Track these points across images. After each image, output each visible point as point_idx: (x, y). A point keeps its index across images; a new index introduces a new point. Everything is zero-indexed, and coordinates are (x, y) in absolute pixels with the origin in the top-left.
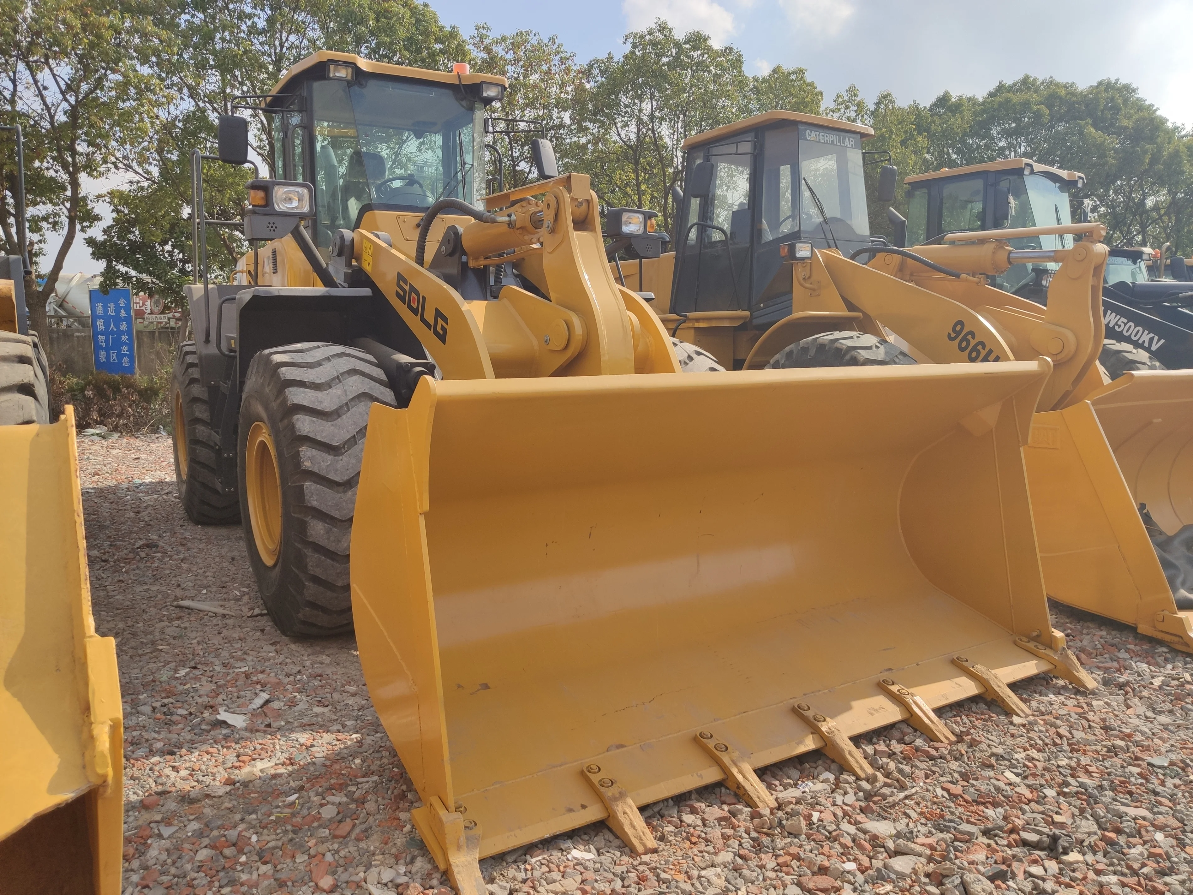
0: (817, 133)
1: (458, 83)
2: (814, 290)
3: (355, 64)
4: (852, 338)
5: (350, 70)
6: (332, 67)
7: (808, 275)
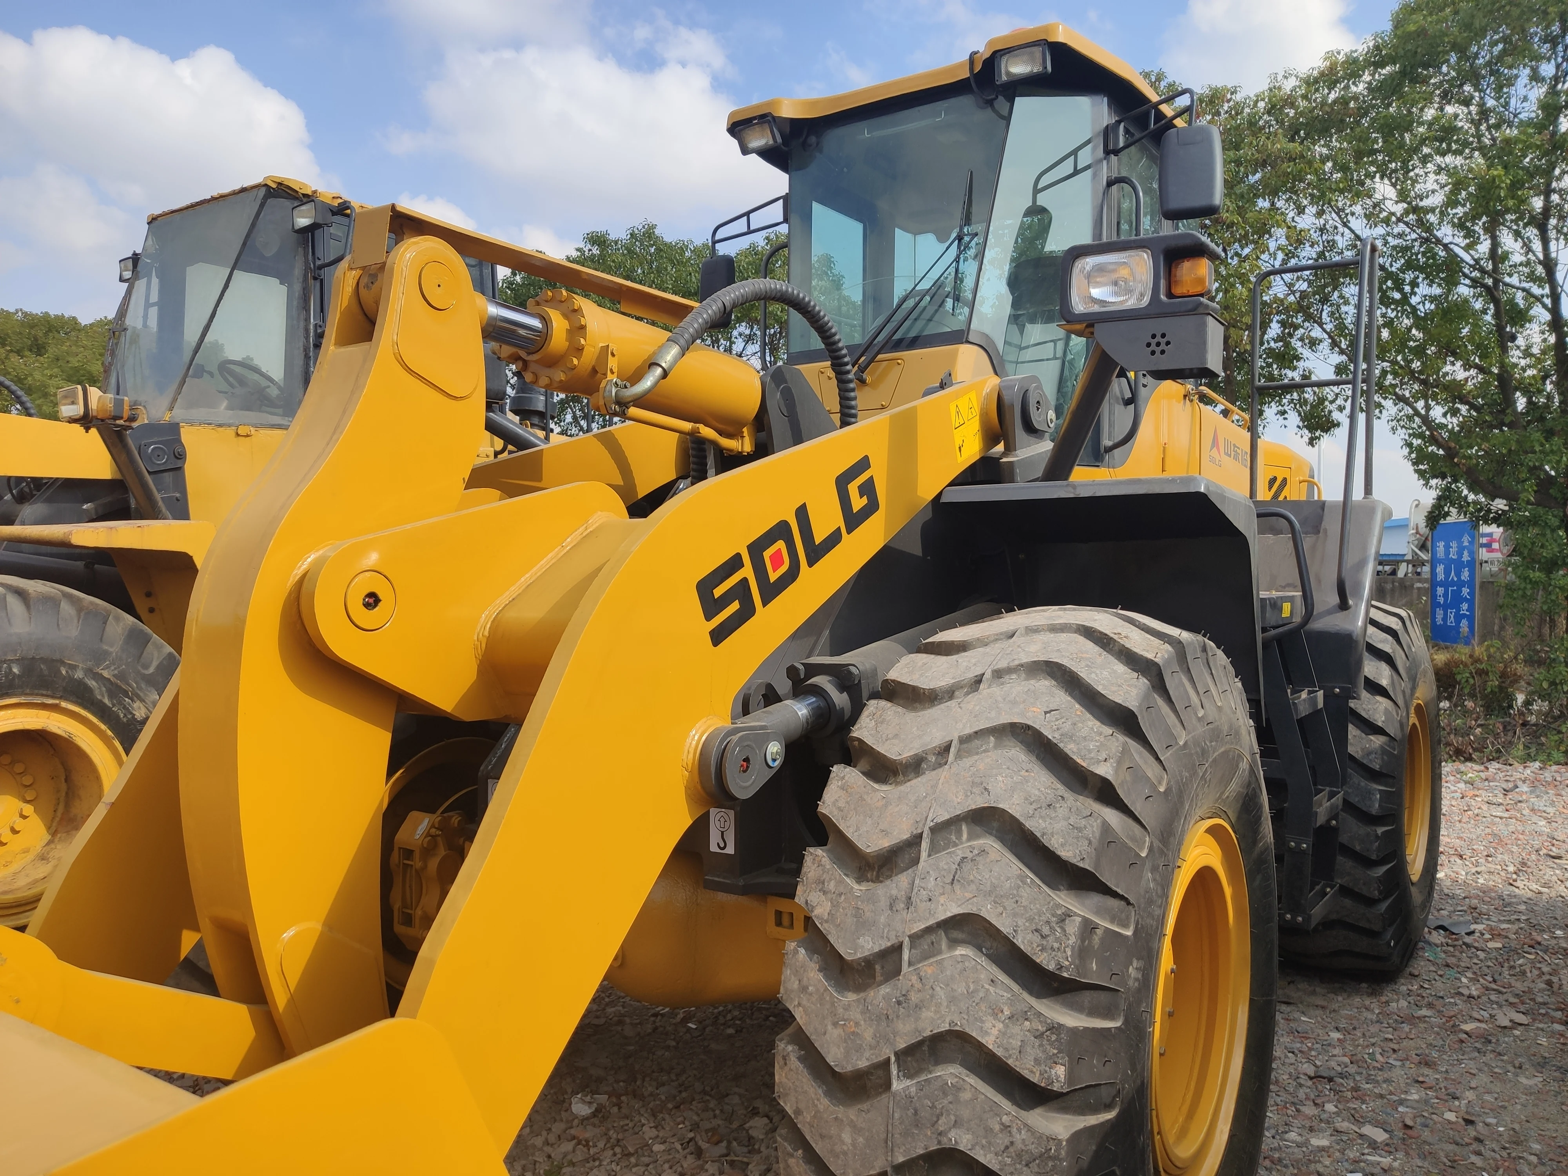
6: (745, 135)
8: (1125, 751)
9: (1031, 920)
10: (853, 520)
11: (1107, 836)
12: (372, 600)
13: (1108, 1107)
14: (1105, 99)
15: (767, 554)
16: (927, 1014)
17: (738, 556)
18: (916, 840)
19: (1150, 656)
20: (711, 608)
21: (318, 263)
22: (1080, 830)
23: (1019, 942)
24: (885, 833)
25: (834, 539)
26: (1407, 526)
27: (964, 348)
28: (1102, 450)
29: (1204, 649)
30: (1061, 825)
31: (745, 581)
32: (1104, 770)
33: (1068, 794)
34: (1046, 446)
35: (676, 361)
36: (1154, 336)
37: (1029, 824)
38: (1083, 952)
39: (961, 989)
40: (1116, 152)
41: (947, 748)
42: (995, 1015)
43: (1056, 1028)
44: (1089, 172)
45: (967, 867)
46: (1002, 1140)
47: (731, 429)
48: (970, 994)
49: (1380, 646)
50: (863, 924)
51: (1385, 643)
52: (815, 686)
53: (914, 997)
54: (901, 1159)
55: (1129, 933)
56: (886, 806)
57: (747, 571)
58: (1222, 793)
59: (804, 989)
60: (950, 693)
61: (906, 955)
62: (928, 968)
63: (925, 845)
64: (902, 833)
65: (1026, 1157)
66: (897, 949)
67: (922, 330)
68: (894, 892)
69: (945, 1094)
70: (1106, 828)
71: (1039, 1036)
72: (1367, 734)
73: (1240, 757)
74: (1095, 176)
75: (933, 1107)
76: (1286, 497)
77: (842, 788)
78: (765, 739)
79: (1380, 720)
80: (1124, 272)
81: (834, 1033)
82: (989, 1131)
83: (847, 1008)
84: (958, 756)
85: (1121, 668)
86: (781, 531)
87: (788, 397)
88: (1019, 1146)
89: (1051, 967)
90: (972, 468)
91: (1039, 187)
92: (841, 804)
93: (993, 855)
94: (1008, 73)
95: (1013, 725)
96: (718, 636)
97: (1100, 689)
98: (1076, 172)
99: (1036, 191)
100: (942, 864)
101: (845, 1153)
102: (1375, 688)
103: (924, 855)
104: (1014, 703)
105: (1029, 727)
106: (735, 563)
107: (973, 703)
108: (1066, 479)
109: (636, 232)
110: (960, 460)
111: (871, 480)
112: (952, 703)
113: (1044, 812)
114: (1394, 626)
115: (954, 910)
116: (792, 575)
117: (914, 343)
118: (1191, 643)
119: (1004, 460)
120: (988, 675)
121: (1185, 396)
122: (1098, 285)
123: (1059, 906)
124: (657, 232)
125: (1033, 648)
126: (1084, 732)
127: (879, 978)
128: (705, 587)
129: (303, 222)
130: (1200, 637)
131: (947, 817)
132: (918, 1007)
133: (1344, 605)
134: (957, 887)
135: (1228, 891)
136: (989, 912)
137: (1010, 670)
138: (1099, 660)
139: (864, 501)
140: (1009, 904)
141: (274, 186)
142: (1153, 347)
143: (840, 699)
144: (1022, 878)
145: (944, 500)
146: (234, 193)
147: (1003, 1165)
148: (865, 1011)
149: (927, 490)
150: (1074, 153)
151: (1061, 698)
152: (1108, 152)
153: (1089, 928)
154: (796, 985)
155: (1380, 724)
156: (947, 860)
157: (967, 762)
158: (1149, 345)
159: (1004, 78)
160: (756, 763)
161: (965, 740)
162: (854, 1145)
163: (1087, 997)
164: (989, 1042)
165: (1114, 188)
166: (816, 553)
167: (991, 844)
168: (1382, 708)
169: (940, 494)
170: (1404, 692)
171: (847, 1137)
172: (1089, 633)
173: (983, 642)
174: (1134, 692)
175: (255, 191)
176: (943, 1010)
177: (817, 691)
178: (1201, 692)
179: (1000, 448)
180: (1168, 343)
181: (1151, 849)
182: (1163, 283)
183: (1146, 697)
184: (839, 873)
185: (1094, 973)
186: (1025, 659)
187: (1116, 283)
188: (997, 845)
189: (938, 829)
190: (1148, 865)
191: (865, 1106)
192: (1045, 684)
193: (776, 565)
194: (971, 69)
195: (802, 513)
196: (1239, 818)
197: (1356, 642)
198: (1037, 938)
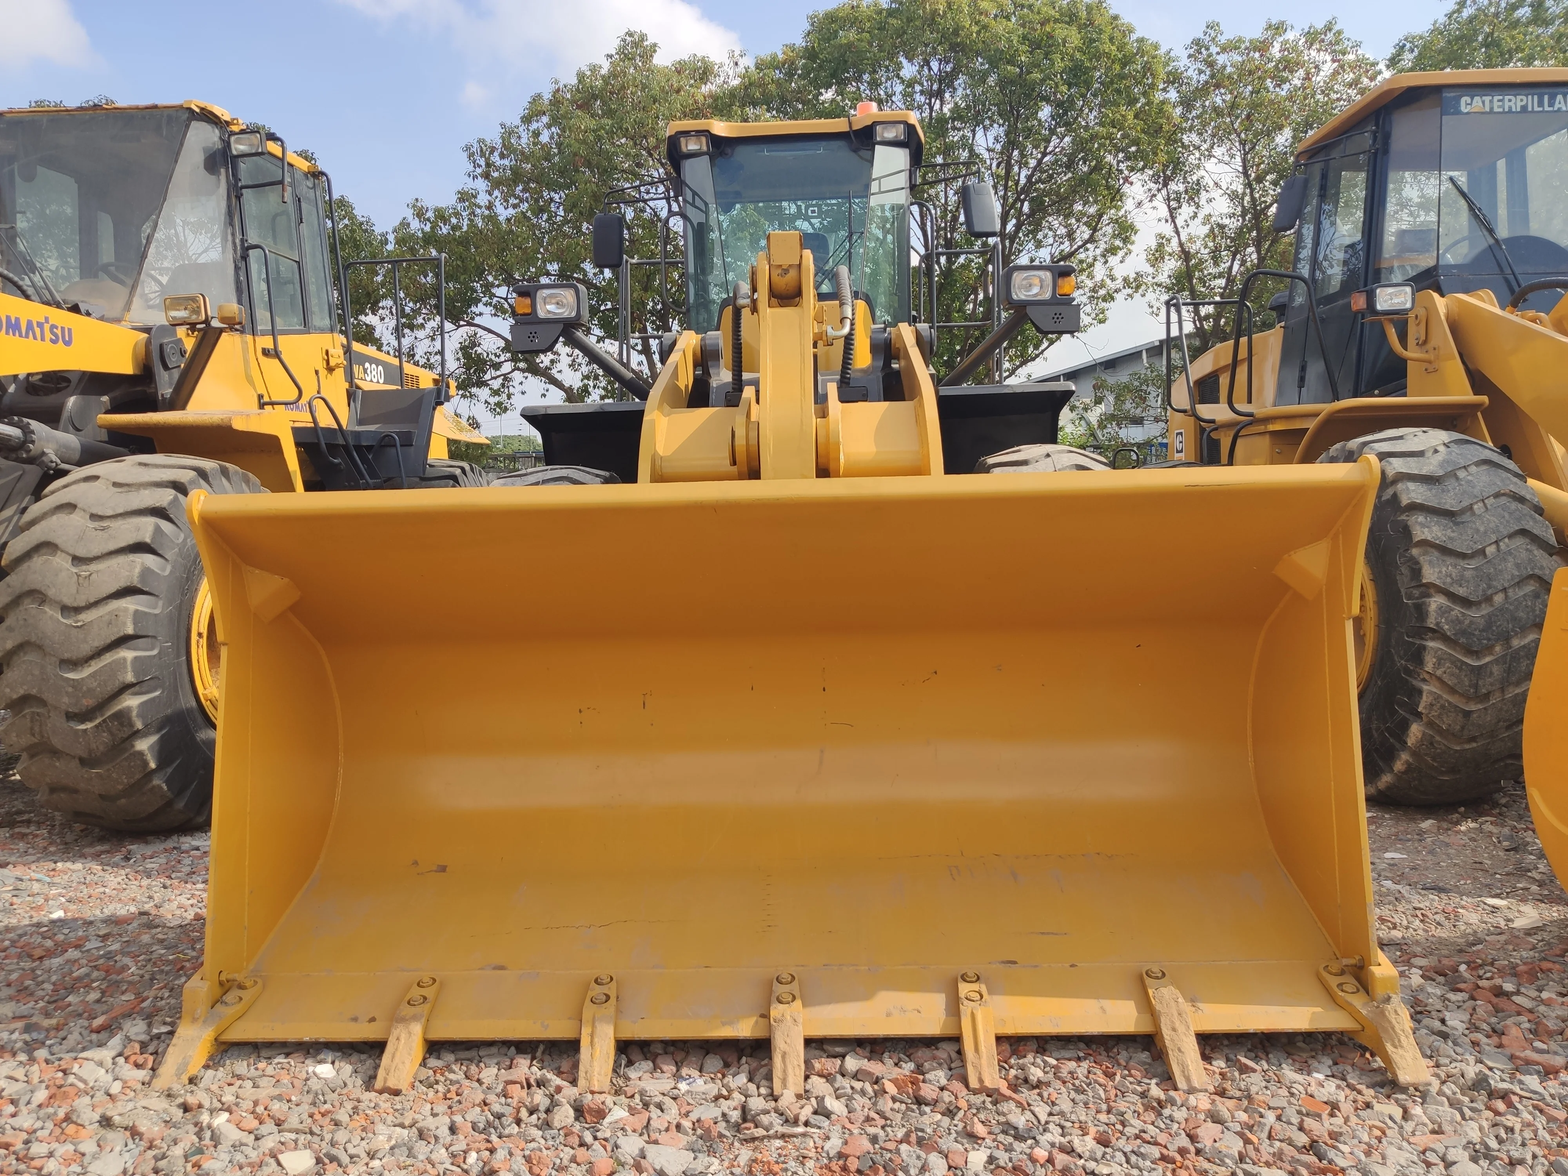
0: (1487, 99)
1: (847, 129)
2: (1430, 362)
3: (708, 131)
4: (1401, 438)
5: (704, 139)
6: (683, 141)
7: (1423, 338)
21: (240, 184)
94: (882, 137)
129: (241, 148)
141: (198, 110)
159: (878, 139)
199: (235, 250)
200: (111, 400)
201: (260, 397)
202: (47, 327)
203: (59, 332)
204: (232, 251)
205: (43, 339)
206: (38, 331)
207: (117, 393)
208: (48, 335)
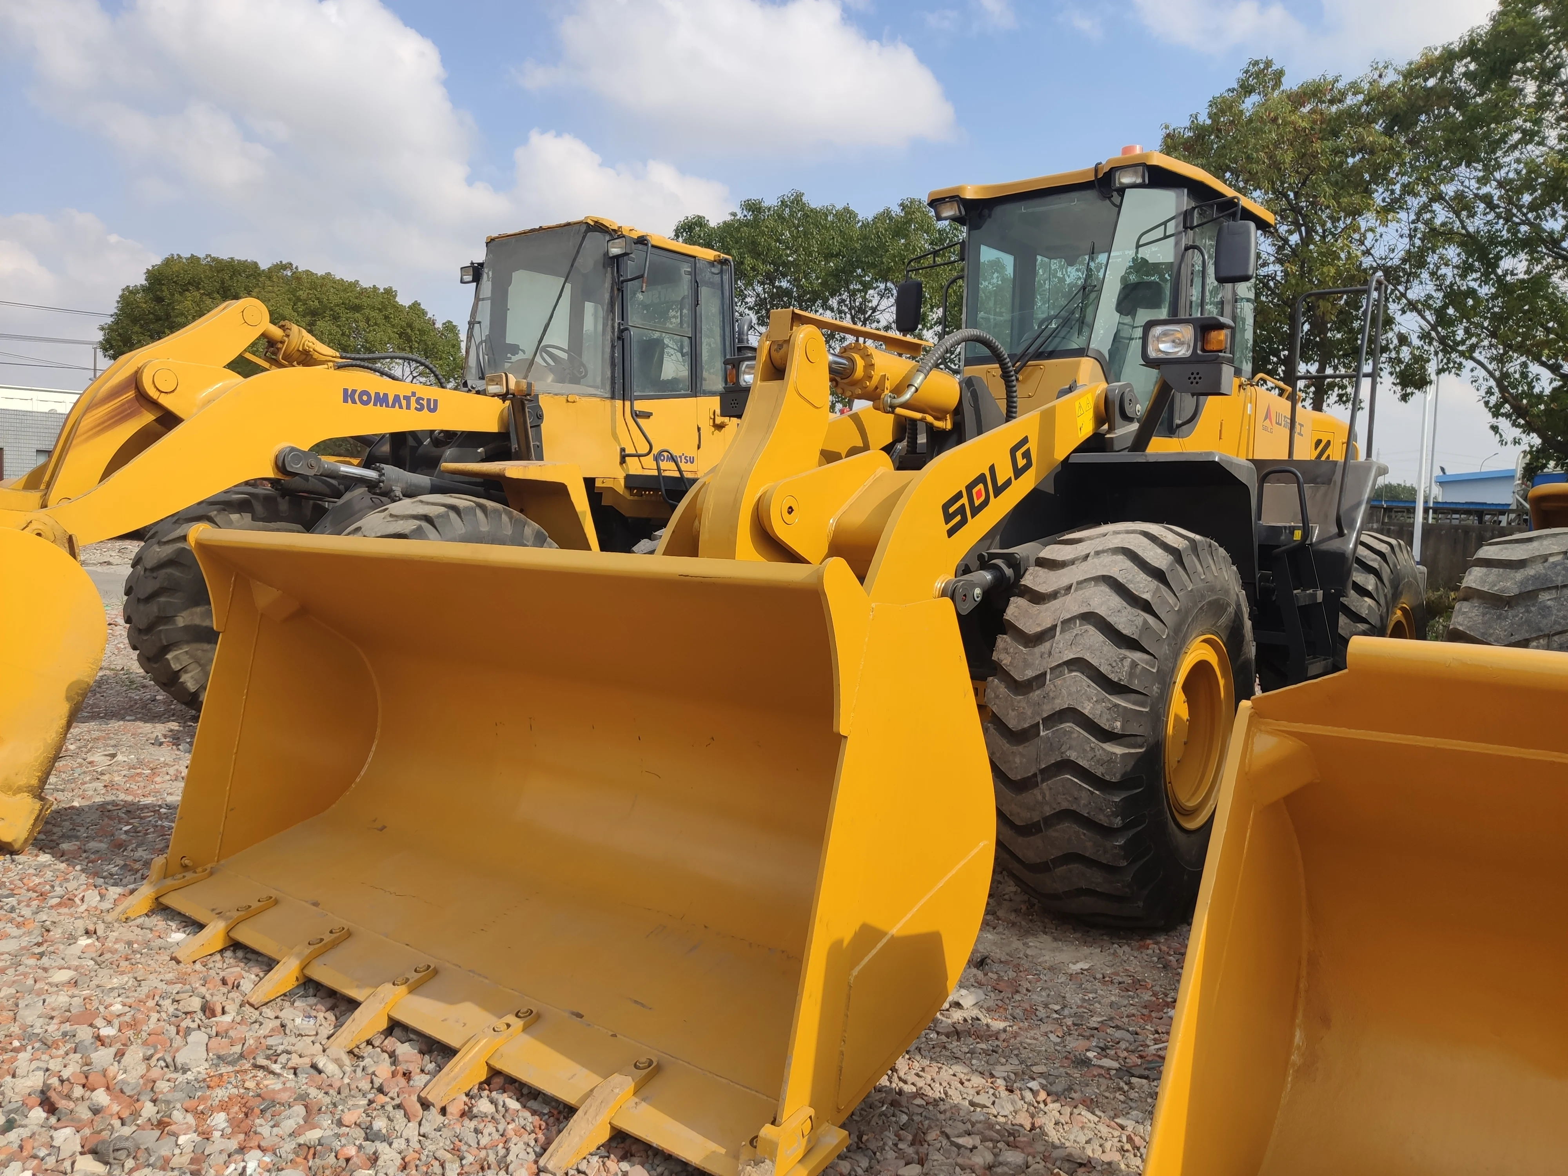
6: (941, 207)
8: (1158, 588)
9: (1107, 660)
10: (1018, 472)
11: (1146, 626)
12: (791, 510)
13: (1141, 747)
14: (1186, 191)
15: (974, 491)
16: (1057, 701)
17: (960, 492)
18: (1054, 627)
19: (1176, 546)
20: (948, 518)
21: (621, 279)
22: (1132, 621)
23: (1101, 669)
24: (1039, 625)
25: (1008, 483)
26: (1513, 477)
27: (1084, 360)
28: (1175, 426)
29: (1210, 546)
30: (1124, 619)
31: (963, 505)
32: (1146, 596)
33: (1127, 606)
34: (1135, 426)
35: (922, 382)
36: (1192, 374)
37: (1108, 619)
38: (1131, 674)
39: (1074, 689)
40: (1192, 228)
41: (1070, 587)
42: (1089, 701)
43: (1116, 706)
44: (1172, 239)
45: (1078, 638)
46: (1091, 754)
47: (939, 415)
48: (1078, 692)
49: (1371, 563)
50: (1027, 665)
51: (1374, 561)
52: (994, 564)
53: (1051, 694)
54: (1044, 766)
55: (1155, 671)
56: (1039, 613)
57: (964, 500)
58: (1216, 622)
59: (997, 697)
60: (1072, 562)
61: (1048, 677)
62: (1058, 682)
63: (1058, 629)
64: (1048, 624)
65: (1101, 762)
66: (1045, 674)
67: (1057, 346)
68: (1043, 650)
69: (1065, 736)
70: (1145, 622)
71: (1109, 709)
72: (1354, 622)
73: (1228, 605)
74: (1177, 244)
75: (1059, 741)
76: (1328, 456)
77: (1016, 607)
78: (974, 586)
79: (1364, 613)
80: (1179, 335)
81: (1012, 714)
82: (1085, 750)
83: (1019, 702)
84: (1076, 590)
85: (1160, 551)
86: (981, 479)
87: (975, 396)
88: (1098, 757)
89: (1116, 680)
90: (1088, 441)
91: (1141, 243)
92: (1016, 614)
93: (1091, 633)
94: (1120, 183)
95: (1103, 576)
96: (951, 533)
97: (1148, 560)
98: (1166, 237)
99: (1138, 246)
100: (1067, 637)
101: (1016, 768)
102: (1363, 592)
103: (1058, 633)
104: (1105, 566)
105: (1111, 577)
106: (959, 496)
107: (1084, 566)
108: (1144, 450)
109: (786, 199)
110: (1080, 436)
111: (1028, 450)
112: (1074, 566)
113: (1116, 614)
114: (1384, 550)
115: (1072, 656)
116: (986, 503)
117: (1051, 355)
118: (1200, 542)
119: (1108, 436)
120: (1092, 553)
121: (1240, 386)
122: (1164, 342)
123: (1121, 654)
124: (804, 199)
125: (1116, 541)
126: (1138, 579)
127: (1034, 688)
128: (946, 507)
129: (615, 251)
130: (1208, 540)
131: (1069, 616)
132: (1053, 698)
133: (1341, 534)
134: (1073, 646)
135: (1222, 682)
136: (1088, 657)
137: (1103, 551)
138: (1149, 547)
139: (1025, 461)
140: (1098, 653)
141: (592, 224)
142: (1192, 380)
143: (1009, 572)
144: (1104, 642)
145: (1070, 461)
146: (560, 226)
147: (1091, 765)
148: (1028, 702)
149: (1060, 454)
150: (1165, 223)
151: (1128, 564)
152: (1186, 228)
153: (1134, 664)
154: (993, 695)
155: (1364, 616)
156: (1069, 636)
157: (1080, 592)
158: (1190, 378)
159: (1118, 185)
160: (969, 598)
161: (1079, 583)
162: (1021, 763)
163: (1133, 696)
164: (1086, 712)
165: (1190, 251)
166: (998, 491)
167: (1091, 629)
168: (1366, 605)
169: (1068, 457)
170: (1385, 596)
171: (1017, 760)
172: (1146, 534)
173: (1089, 538)
174: (1165, 562)
175: (577, 226)
176: (1065, 699)
177: (996, 567)
178: (1205, 567)
179: (1106, 427)
180: (1200, 378)
181: (1168, 635)
182: (1199, 344)
183: (1171, 564)
184: (1015, 644)
185: (1136, 685)
186: (1111, 546)
187: (1174, 341)
188: (1093, 629)
189: (1064, 622)
190: (1166, 642)
191: (1027, 744)
192: (1121, 558)
193: (979, 497)
194: (1096, 175)
195: (992, 469)
196: (1228, 639)
197: (1347, 558)
198: (1110, 668)
199: (613, 332)
200: (486, 451)
201: (623, 450)
202: (413, 399)
203: (425, 403)
204: (610, 333)
205: (408, 407)
206: (404, 403)
207: (491, 446)
208: (413, 405)
